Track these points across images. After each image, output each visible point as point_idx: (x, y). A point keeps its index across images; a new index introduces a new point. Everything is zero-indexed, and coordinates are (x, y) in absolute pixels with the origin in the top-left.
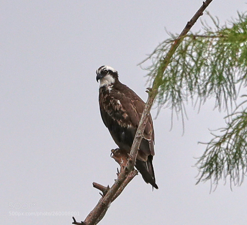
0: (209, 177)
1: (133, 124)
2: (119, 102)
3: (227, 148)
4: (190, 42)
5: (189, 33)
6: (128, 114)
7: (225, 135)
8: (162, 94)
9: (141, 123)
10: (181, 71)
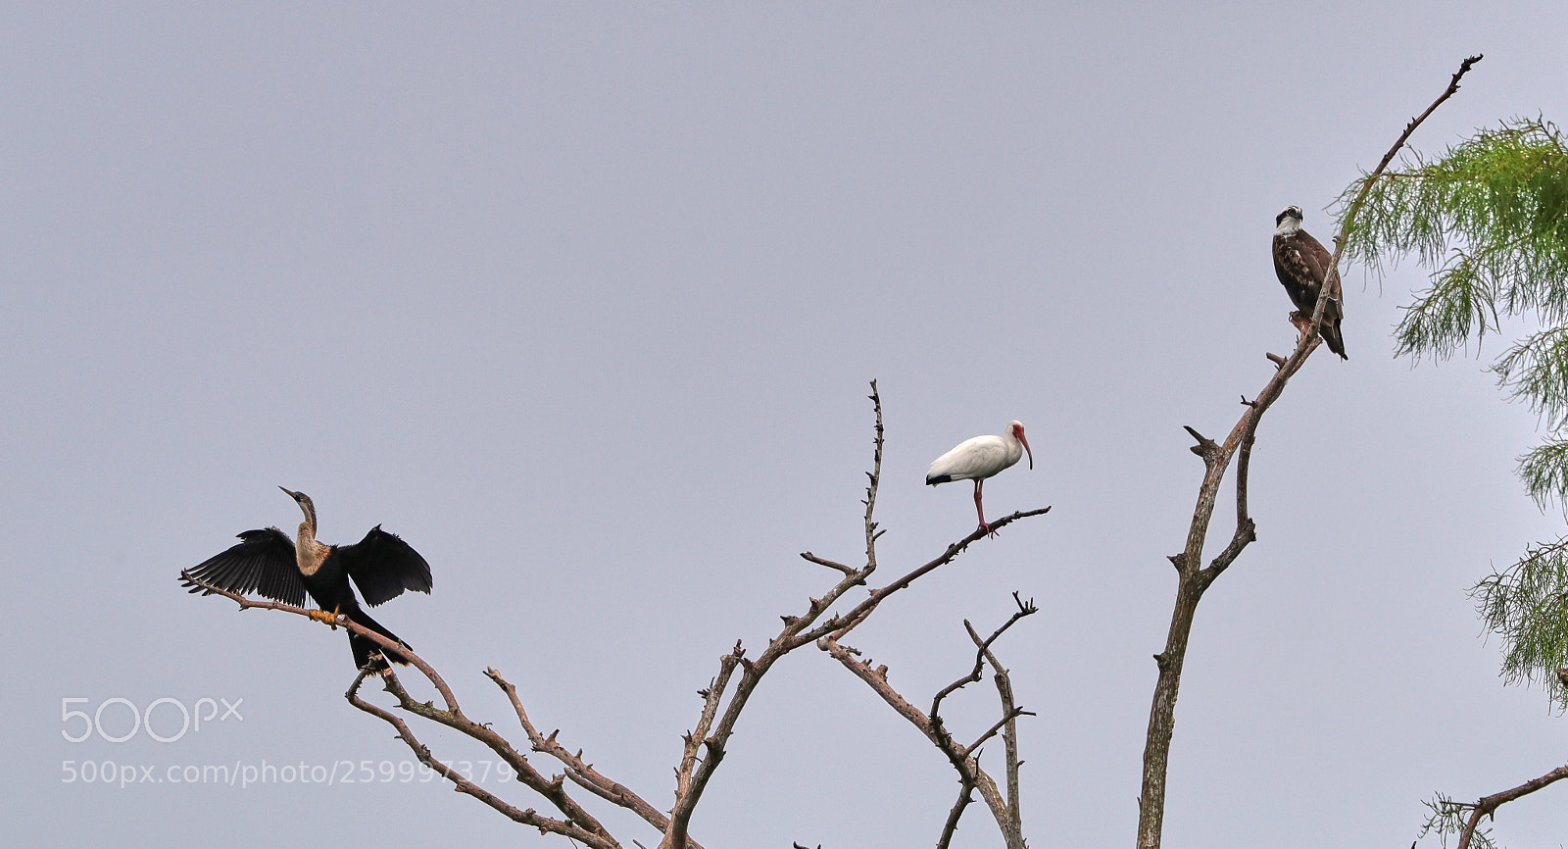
0: (1410, 350)
1: (1315, 280)
2: (1297, 253)
3: (1433, 314)
4: (1388, 183)
5: (1385, 170)
6: (1309, 267)
7: (1430, 298)
8: (1353, 246)
9: (1326, 280)
10: (1377, 218)
